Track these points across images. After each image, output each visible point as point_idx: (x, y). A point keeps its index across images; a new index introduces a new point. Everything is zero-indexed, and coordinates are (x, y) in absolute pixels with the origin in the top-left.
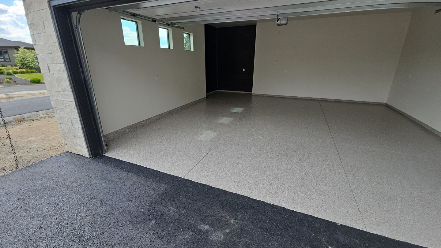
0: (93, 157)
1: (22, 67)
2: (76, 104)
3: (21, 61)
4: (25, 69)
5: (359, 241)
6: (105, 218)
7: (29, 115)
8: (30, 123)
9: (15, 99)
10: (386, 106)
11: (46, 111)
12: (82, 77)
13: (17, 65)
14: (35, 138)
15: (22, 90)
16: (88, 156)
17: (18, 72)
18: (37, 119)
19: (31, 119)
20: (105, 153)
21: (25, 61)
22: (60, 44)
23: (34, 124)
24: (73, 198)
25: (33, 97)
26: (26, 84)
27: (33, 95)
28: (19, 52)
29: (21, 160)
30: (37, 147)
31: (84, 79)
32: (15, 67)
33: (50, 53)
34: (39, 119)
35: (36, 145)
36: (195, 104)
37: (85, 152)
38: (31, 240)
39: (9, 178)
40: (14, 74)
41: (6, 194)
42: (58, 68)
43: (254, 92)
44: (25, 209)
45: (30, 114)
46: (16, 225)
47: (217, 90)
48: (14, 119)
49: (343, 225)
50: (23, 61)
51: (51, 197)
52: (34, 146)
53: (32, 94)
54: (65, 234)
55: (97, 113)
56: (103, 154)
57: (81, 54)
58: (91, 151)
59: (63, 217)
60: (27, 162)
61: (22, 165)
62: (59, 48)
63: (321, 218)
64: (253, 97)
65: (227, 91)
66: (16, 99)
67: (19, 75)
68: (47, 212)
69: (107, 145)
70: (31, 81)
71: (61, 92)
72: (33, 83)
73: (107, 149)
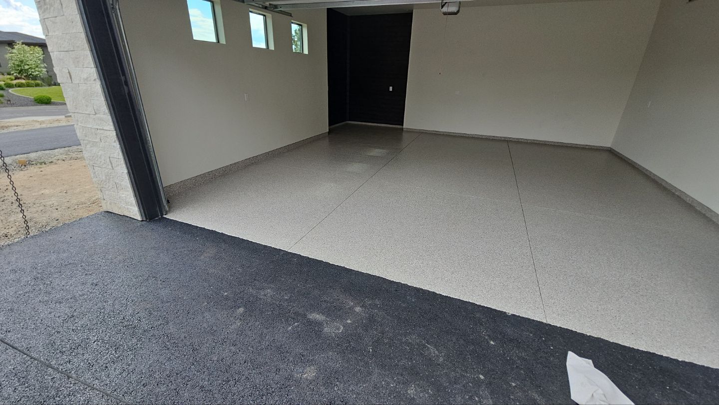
0: (147, 219)
1: (19, 76)
2: (117, 135)
3: (18, 66)
4: (24, 79)
5: (534, 334)
6: (169, 304)
7: (37, 155)
8: (41, 168)
9: (12, 130)
10: (610, 151)
11: (66, 149)
12: (125, 91)
13: (12, 73)
14: (52, 191)
15: (22, 115)
16: (139, 218)
17: (13, 85)
18: (52, 162)
19: (42, 161)
20: (166, 214)
21: (24, 67)
22: (87, 36)
23: (47, 169)
24: (119, 277)
25: (40, 126)
26: (27, 105)
27: (41, 123)
28: (14, 51)
29: (32, 223)
30: (56, 204)
31: (128, 94)
32: (9, 76)
33: (72, 49)
34: (55, 161)
35: (54, 201)
36: (311, 142)
37: (134, 211)
38: (58, 332)
39: (16, 248)
40: (6, 89)
41: (14, 271)
42: (85, 76)
43: (406, 125)
44: (45, 291)
45: (40, 153)
46: (33, 313)
47: (347, 122)
48: (14, 161)
49: (515, 315)
50: (21, 66)
51: (86, 275)
52: (50, 203)
53: (38, 121)
54: (111, 324)
55: (151, 150)
56: (162, 215)
57: (122, 52)
58: (144, 210)
59: (105, 302)
60: (43, 226)
61: (34, 230)
62: (85, 42)
63: (486, 306)
64: (404, 134)
65: (364, 123)
66: (14, 129)
67: (14, 90)
68: (81, 296)
69: (168, 202)
70: (35, 100)
71: (91, 116)
72: (38, 103)
73: (170, 207)
